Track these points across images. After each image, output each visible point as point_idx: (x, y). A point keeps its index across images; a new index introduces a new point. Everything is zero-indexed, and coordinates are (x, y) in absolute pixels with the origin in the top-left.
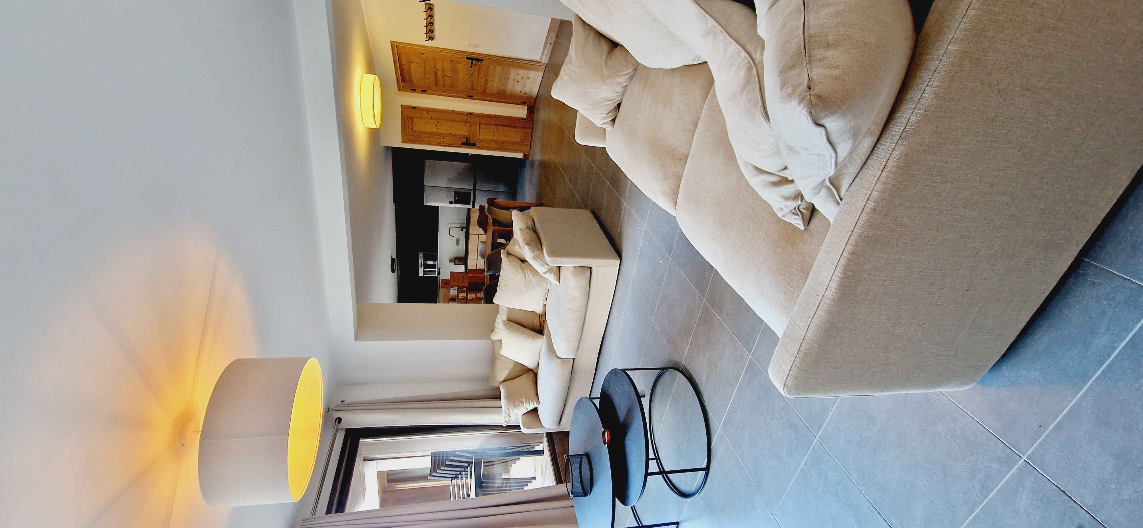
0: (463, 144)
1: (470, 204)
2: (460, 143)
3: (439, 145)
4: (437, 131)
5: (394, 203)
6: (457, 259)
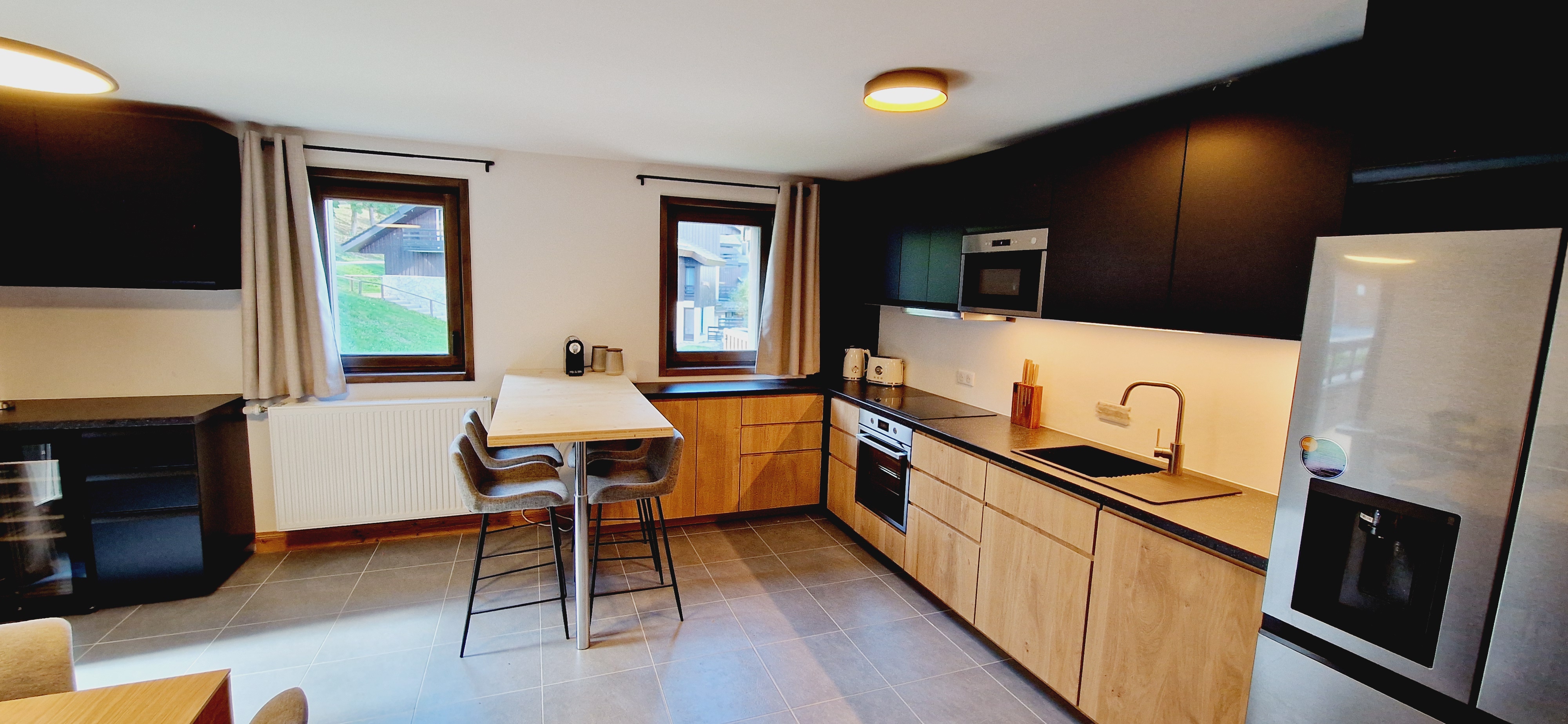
6: (1024, 398)
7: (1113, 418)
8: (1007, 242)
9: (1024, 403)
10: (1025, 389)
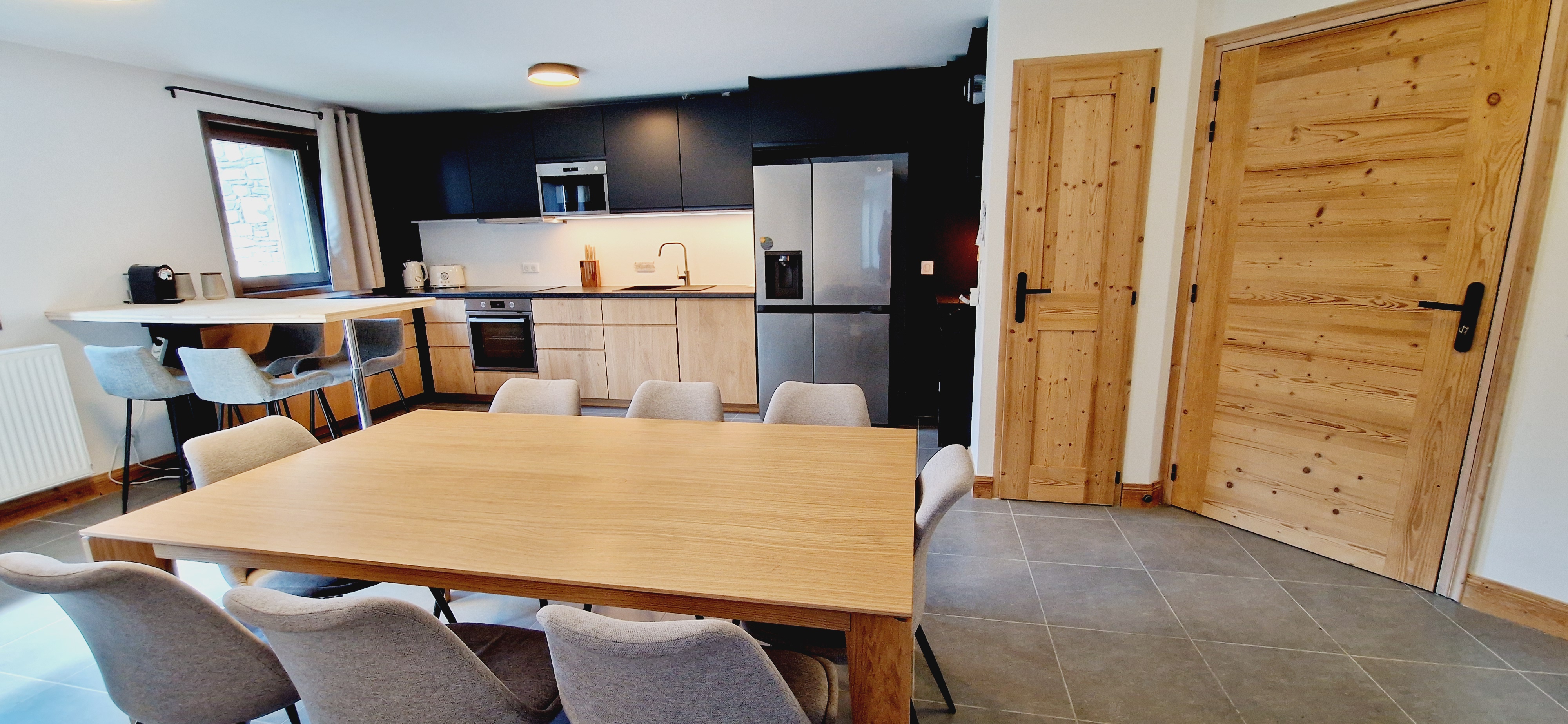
0: (1022, 278)
1: (768, 297)
2: (1025, 267)
3: (1015, 193)
4: (1066, 185)
5: (745, 84)
6: (590, 269)
7: (646, 269)
8: (576, 169)
9: (590, 272)
10: (589, 264)
